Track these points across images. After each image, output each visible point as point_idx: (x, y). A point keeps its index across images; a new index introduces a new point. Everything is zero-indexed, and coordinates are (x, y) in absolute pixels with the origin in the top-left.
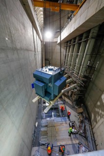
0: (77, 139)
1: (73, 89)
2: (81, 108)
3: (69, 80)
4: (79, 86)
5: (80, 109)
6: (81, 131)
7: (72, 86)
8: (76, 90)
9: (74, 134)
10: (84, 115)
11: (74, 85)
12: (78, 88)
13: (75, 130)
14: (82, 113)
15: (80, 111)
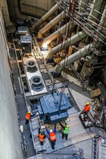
0: (93, 132)
1: (85, 57)
2: (99, 89)
3: (74, 37)
4: (98, 49)
5: (95, 91)
6: (99, 122)
7: (83, 49)
8: (90, 57)
9: (88, 127)
10: (103, 99)
11: (87, 47)
12: (97, 52)
13: (90, 123)
14: (98, 97)
15: (96, 95)
